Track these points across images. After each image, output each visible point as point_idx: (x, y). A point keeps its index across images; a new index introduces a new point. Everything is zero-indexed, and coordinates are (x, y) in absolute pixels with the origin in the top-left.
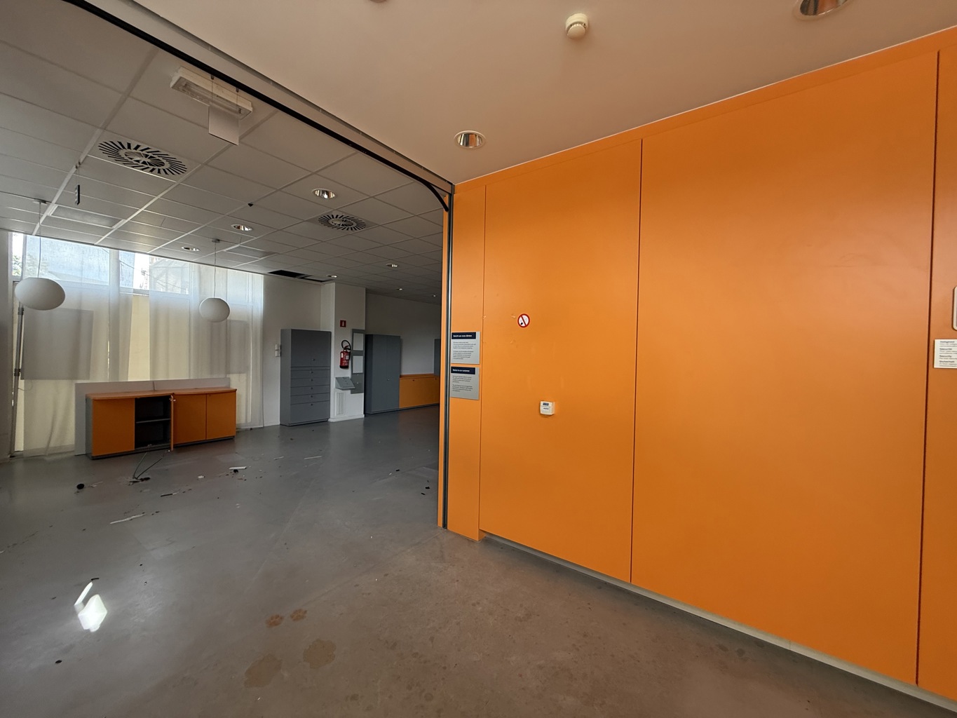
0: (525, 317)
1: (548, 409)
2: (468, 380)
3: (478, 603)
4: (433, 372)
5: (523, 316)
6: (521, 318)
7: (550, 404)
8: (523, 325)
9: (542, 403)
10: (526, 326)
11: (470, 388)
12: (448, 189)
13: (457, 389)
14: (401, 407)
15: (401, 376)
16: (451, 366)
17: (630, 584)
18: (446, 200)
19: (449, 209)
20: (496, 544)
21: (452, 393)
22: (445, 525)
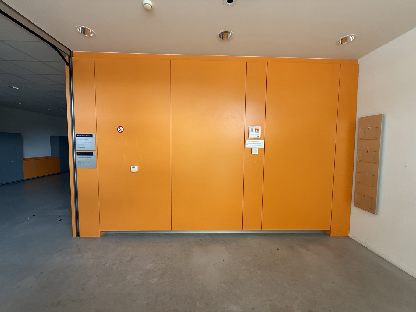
0: (121, 128)
1: (135, 169)
2: (89, 159)
3: (106, 263)
4: (51, 156)
5: (120, 127)
6: (119, 128)
7: (136, 167)
8: (120, 131)
9: (132, 167)
10: (122, 132)
11: (90, 163)
12: (68, 52)
13: (81, 164)
14: (26, 177)
15: (24, 159)
16: (77, 151)
17: (171, 231)
18: (67, 58)
19: (70, 64)
20: (110, 235)
21: (78, 166)
22: (78, 235)
